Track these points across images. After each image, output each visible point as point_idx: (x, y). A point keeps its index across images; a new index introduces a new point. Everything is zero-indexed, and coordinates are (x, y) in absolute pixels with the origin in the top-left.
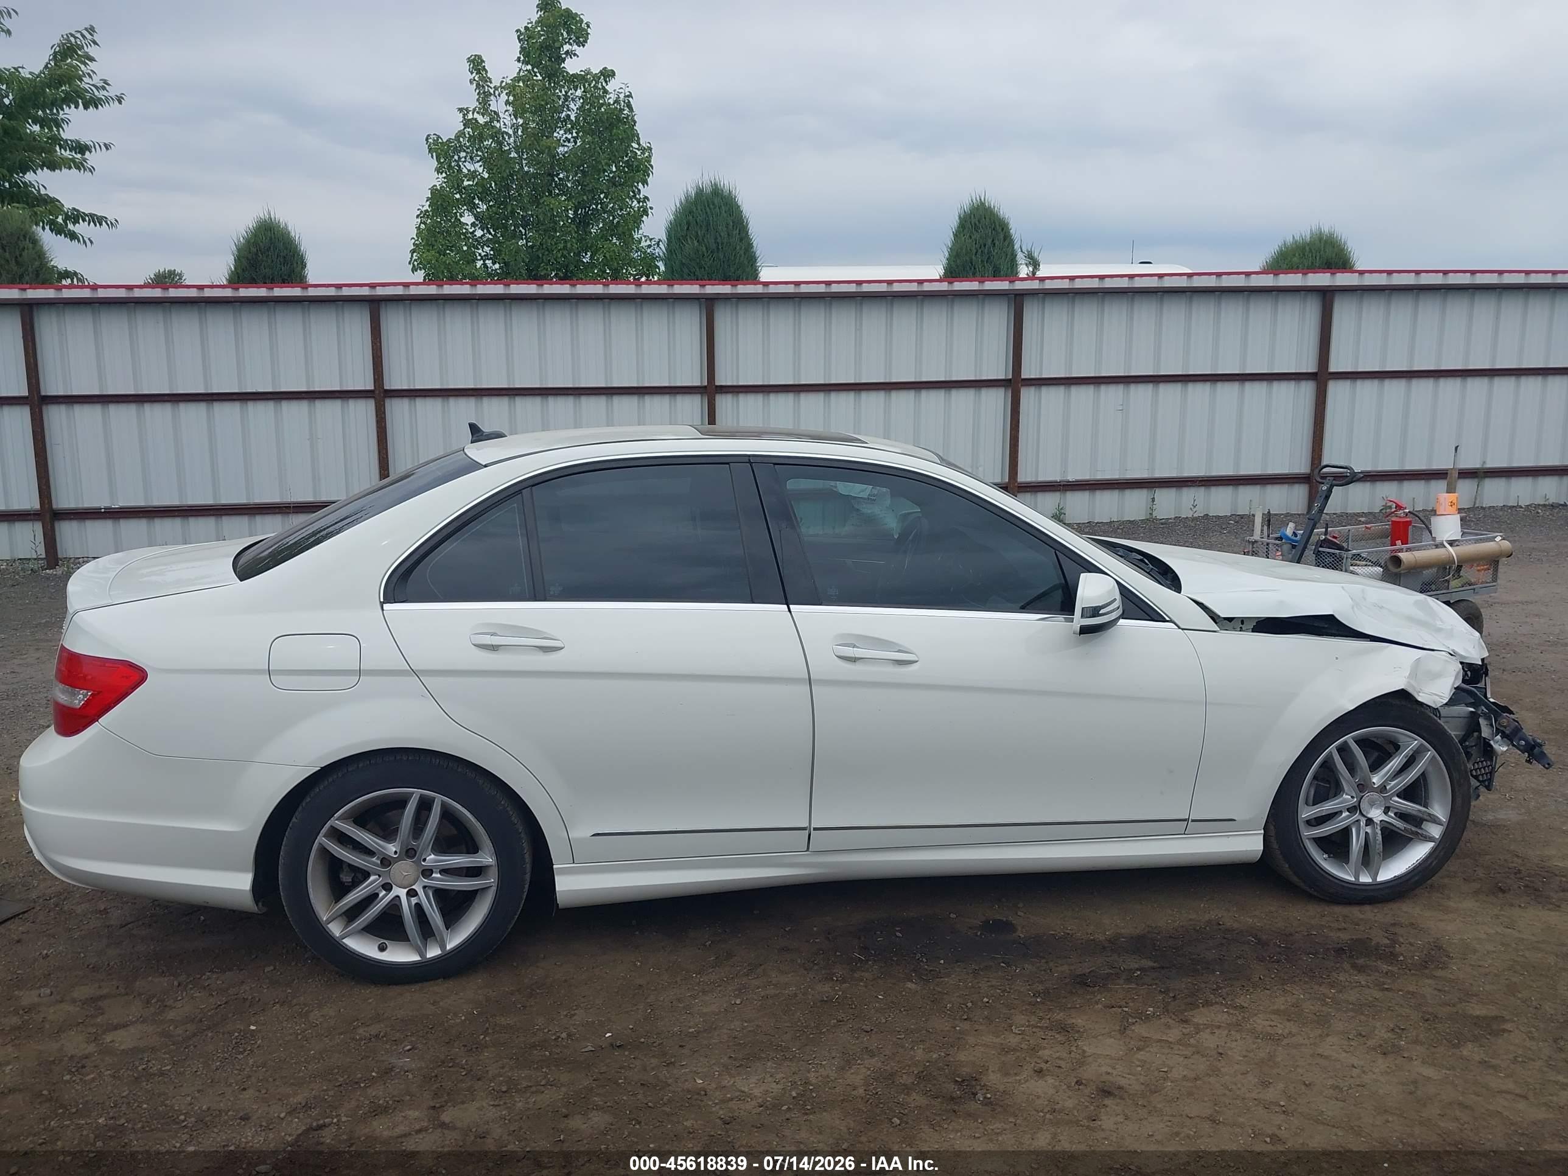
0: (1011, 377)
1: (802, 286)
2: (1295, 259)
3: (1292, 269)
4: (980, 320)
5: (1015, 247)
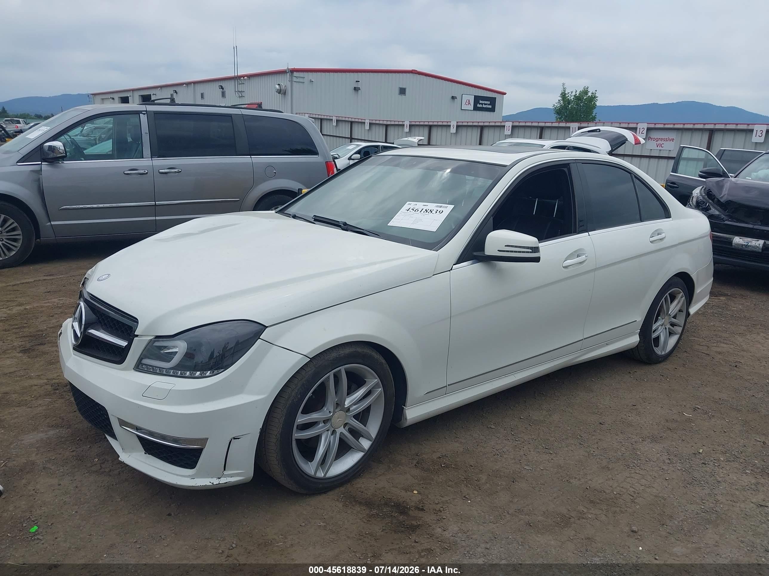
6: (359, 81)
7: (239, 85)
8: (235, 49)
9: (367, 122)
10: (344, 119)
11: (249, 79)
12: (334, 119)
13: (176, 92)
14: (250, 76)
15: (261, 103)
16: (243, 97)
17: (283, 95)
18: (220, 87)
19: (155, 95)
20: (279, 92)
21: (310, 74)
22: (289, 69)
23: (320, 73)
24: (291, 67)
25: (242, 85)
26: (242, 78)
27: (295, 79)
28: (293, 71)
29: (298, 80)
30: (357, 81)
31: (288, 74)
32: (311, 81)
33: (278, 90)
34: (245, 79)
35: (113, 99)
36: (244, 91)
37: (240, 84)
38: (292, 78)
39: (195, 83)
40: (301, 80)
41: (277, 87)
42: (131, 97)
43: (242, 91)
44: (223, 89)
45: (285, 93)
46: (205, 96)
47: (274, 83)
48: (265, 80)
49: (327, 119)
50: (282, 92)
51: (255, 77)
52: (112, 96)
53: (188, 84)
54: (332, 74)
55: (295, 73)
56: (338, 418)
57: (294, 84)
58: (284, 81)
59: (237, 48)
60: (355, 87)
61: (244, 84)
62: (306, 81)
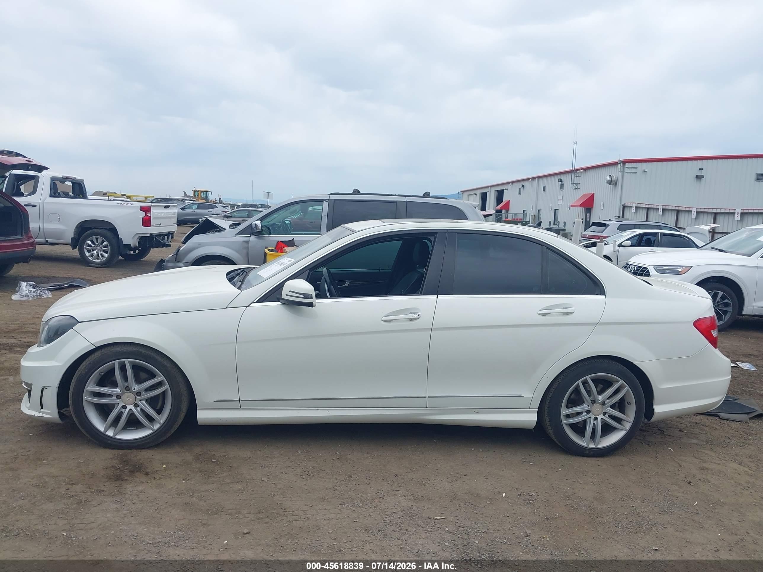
6: (703, 169)
7: (575, 178)
8: (575, 144)
9: (694, 210)
10: (670, 208)
11: (585, 172)
12: (661, 208)
13: (523, 186)
14: (586, 169)
15: (594, 194)
16: (578, 189)
17: (614, 185)
18: (559, 180)
19: (507, 189)
20: (610, 182)
21: (644, 164)
22: (620, 160)
23: (656, 163)
24: (622, 159)
25: (579, 177)
26: (579, 171)
27: (626, 170)
28: (625, 162)
29: (629, 171)
30: (700, 169)
31: (619, 165)
32: (645, 171)
33: (608, 181)
34: (581, 172)
35: (476, 194)
36: (580, 183)
37: (577, 177)
38: (624, 169)
39: (539, 177)
40: (634, 170)
41: (608, 178)
42: (489, 192)
43: (578, 184)
44: (562, 182)
45: (616, 184)
46: (546, 189)
47: (606, 175)
48: (599, 172)
49: (654, 209)
50: (612, 183)
51: (590, 170)
52: (475, 192)
53: (533, 179)
54: (669, 163)
55: (627, 164)
56: (128, 398)
57: (626, 174)
58: (615, 172)
59: (576, 143)
60: (697, 175)
61: (580, 176)
62: (639, 171)
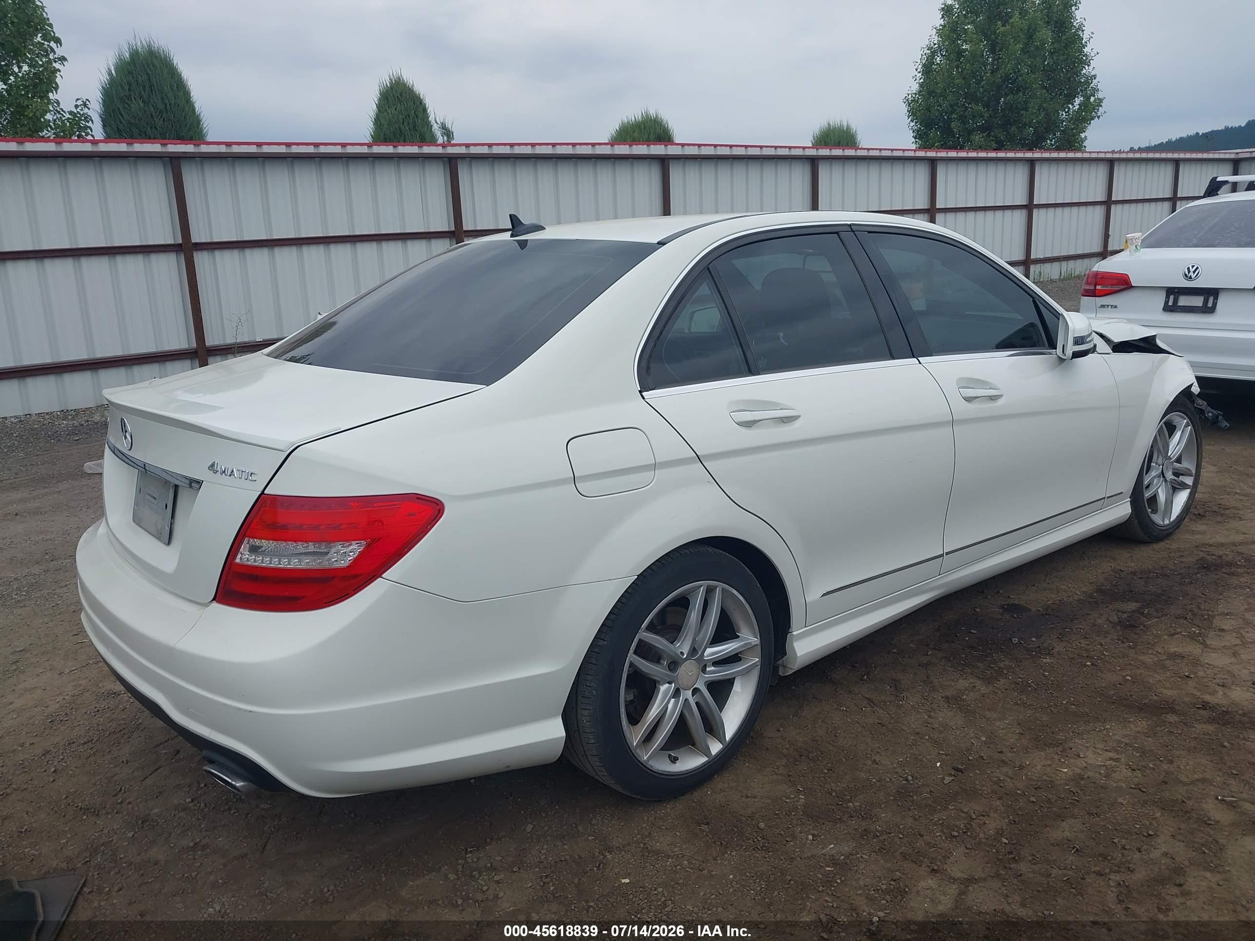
0: (453, 229)
1: (293, 147)
2: (636, 134)
3: (634, 142)
4: (422, 179)
5: (430, 119)
